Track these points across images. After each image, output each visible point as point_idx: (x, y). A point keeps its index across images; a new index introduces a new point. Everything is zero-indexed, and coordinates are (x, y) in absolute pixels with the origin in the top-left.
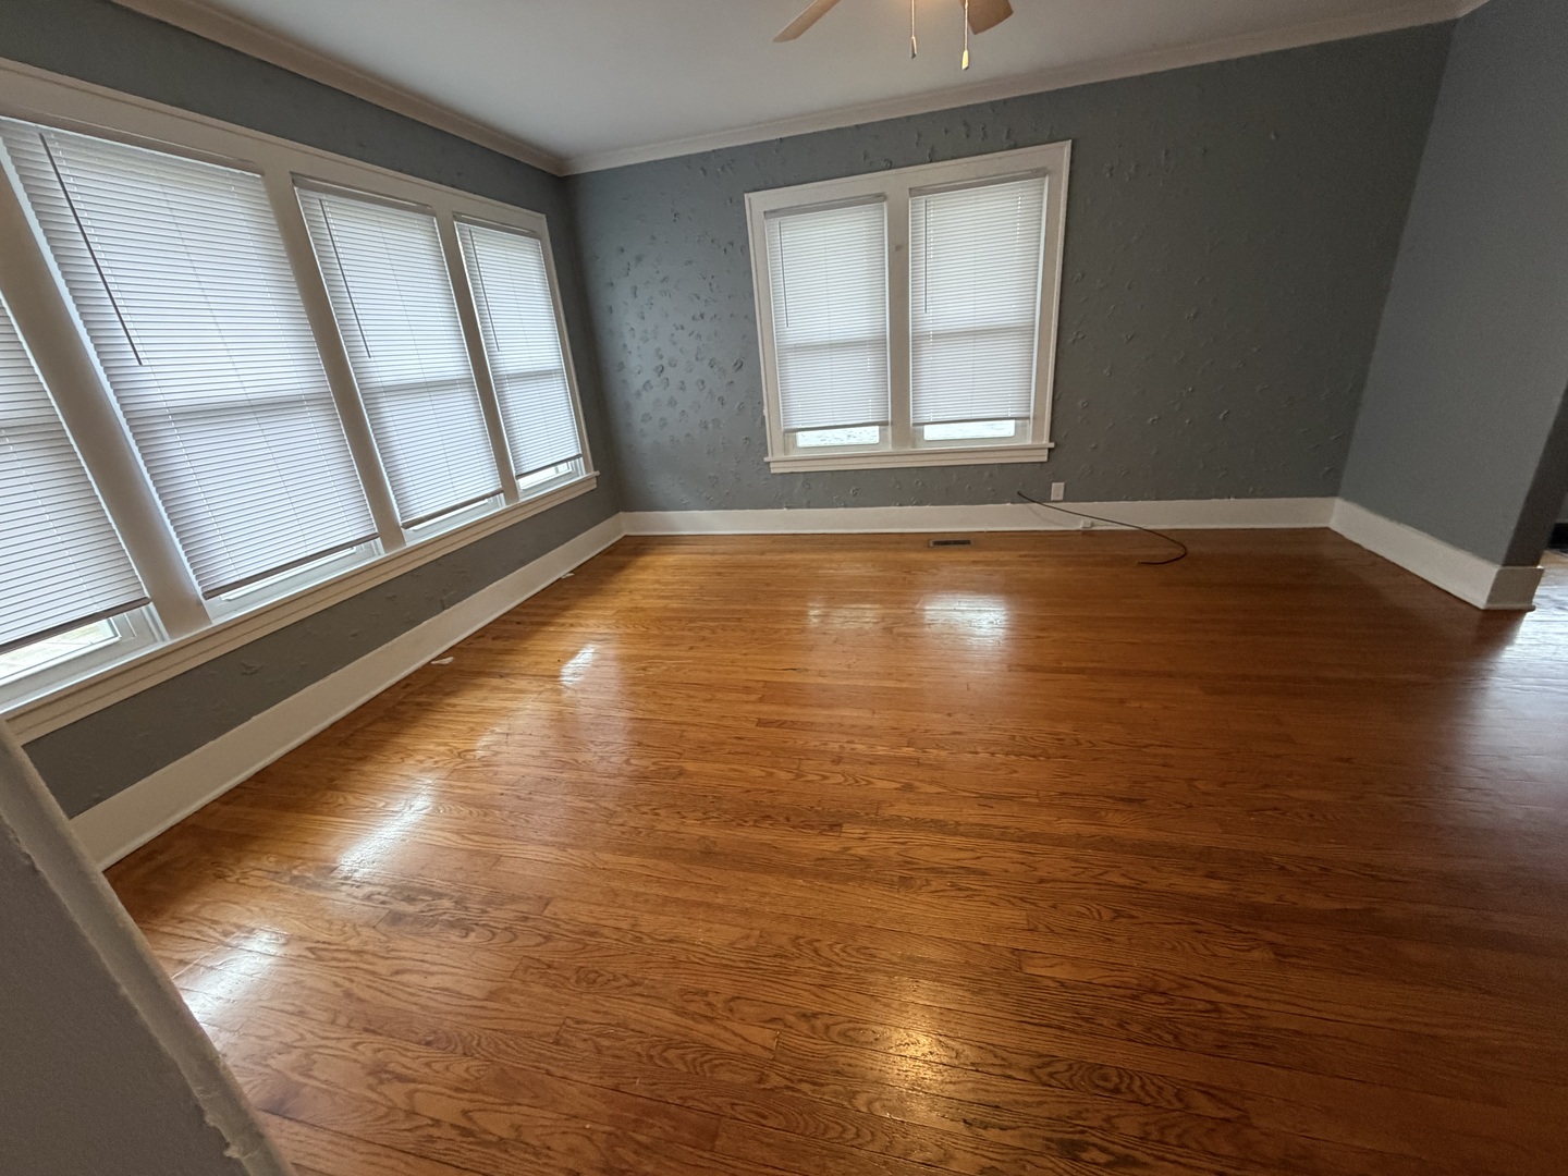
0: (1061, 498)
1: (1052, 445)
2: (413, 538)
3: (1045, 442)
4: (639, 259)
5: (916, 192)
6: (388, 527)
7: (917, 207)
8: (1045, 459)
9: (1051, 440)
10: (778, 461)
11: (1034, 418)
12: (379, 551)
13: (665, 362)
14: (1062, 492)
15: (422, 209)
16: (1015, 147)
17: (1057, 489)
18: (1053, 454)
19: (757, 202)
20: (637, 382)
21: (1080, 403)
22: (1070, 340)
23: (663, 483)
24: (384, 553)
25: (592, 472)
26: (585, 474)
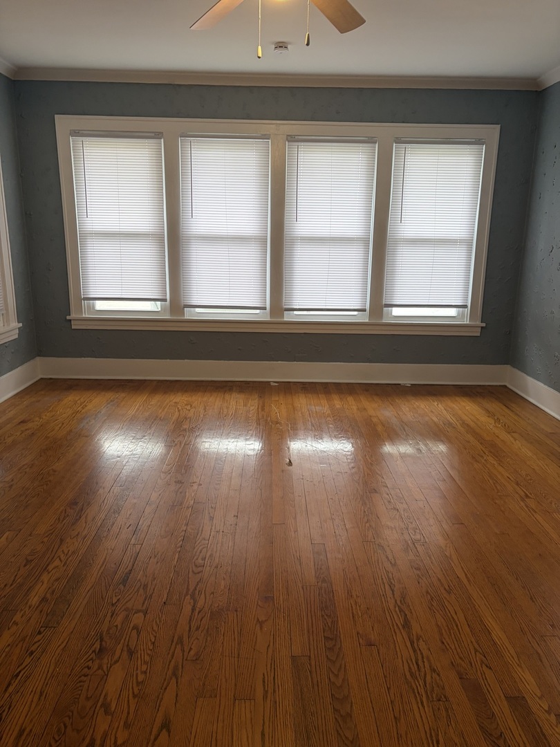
2: (289, 317)
12: (266, 316)
24: (268, 319)
25: (478, 323)
26: (466, 321)
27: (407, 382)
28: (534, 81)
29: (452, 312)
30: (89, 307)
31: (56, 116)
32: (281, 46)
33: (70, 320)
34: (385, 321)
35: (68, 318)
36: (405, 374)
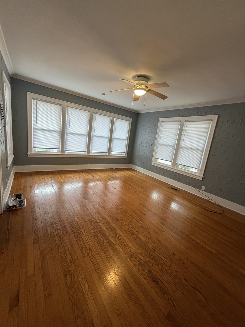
0: (204, 190)
1: (203, 177)
2: (91, 154)
3: (202, 176)
4: (143, 126)
5: (186, 121)
6: (89, 151)
7: (185, 123)
8: (201, 180)
9: (203, 176)
10: (153, 163)
11: (201, 170)
12: (86, 153)
13: (142, 142)
14: (204, 189)
15: (110, 116)
16: (207, 115)
17: (203, 188)
18: (204, 179)
19: (161, 120)
20: (138, 144)
21: (212, 170)
22: (212, 155)
23: (137, 161)
24: (86, 154)
25: (127, 156)
26: (125, 155)
27: (114, 168)
28: (138, 111)
29: (122, 153)
30: (34, 150)
31: (27, 92)
32: (104, 94)
33: (28, 154)
34: (111, 155)
35: (27, 153)
36: (114, 166)
